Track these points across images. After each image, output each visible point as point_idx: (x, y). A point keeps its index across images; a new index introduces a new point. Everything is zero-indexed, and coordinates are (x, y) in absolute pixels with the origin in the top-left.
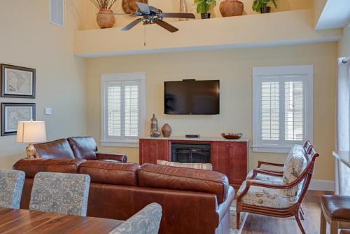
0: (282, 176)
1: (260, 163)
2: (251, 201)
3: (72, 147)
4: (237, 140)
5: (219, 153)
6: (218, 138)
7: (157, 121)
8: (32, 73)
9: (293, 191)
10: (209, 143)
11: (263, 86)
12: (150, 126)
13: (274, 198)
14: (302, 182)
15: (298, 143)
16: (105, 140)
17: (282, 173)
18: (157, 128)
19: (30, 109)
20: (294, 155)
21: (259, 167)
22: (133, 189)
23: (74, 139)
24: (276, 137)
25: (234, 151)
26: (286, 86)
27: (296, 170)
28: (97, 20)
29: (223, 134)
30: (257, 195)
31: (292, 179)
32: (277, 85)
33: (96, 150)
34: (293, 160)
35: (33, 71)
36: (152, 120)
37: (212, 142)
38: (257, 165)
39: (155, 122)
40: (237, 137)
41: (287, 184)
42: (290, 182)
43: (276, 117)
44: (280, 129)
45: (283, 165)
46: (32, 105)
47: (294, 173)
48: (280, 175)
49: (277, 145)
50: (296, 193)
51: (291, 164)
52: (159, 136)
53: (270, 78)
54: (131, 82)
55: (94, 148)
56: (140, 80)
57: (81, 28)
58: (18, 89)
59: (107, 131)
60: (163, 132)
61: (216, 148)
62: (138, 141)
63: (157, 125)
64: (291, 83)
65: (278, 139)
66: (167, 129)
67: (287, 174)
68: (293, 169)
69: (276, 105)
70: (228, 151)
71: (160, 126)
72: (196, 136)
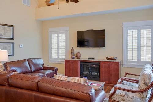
0: (138, 83)
1: (126, 74)
2: (117, 99)
3: (29, 63)
4: (114, 61)
5: (104, 67)
6: (104, 59)
7: (74, 51)
8: (12, 28)
9: (144, 95)
10: (99, 62)
11: (128, 33)
12: (70, 53)
13: (132, 98)
14: (151, 89)
15: (148, 63)
16: (50, 60)
17: (138, 81)
18: (74, 54)
19: (11, 45)
20: (145, 72)
21: (125, 76)
22: (34, 93)
23: (31, 59)
24: (136, 59)
25: (113, 66)
26: (141, 32)
27: (147, 81)
28: (46, 2)
29: (107, 58)
30: (121, 96)
31: (144, 87)
32: (136, 31)
33: (43, 65)
34: (144, 75)
35: (13, 26)
36: (72, 50)
37: (101, 61)
38: (124, 75)
39: (73, 51)
40: (114, 59)
41: (140, 90)
42: (142, 89)
43: (136, 48)
44: (138, 53)
45: (139, 75)
46: (12, 43)
47: (145, 84)
48: (137, 82)
49: (136, 64)
50: (147, 96)
51: (143, 77)
52: (74, 58)
53: (132, 28)
54: (62, 32)
55: (42, 64)
56: (66, 31)
57: (39, 6)
58: (4, 35)
59: (51, 55)
60: (77, 56)
61: (103, 65)
62: (64, 61)
63: (74, 53)
64: (144, 30)
65: (137, 60)
66: (79, 55)
67: (141, 83)
68: (144, 80)
69: (136, 42)
70: (109, 67)
71: (76, 53)
72: (93, 59)
